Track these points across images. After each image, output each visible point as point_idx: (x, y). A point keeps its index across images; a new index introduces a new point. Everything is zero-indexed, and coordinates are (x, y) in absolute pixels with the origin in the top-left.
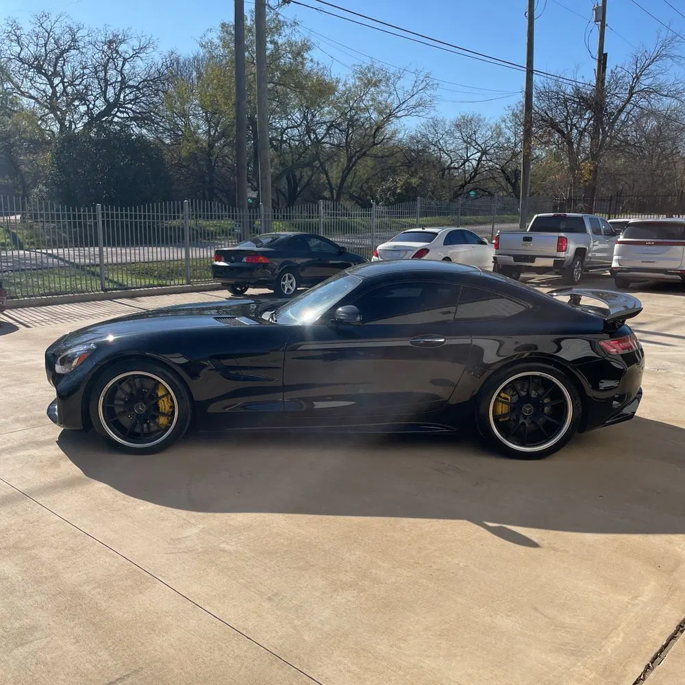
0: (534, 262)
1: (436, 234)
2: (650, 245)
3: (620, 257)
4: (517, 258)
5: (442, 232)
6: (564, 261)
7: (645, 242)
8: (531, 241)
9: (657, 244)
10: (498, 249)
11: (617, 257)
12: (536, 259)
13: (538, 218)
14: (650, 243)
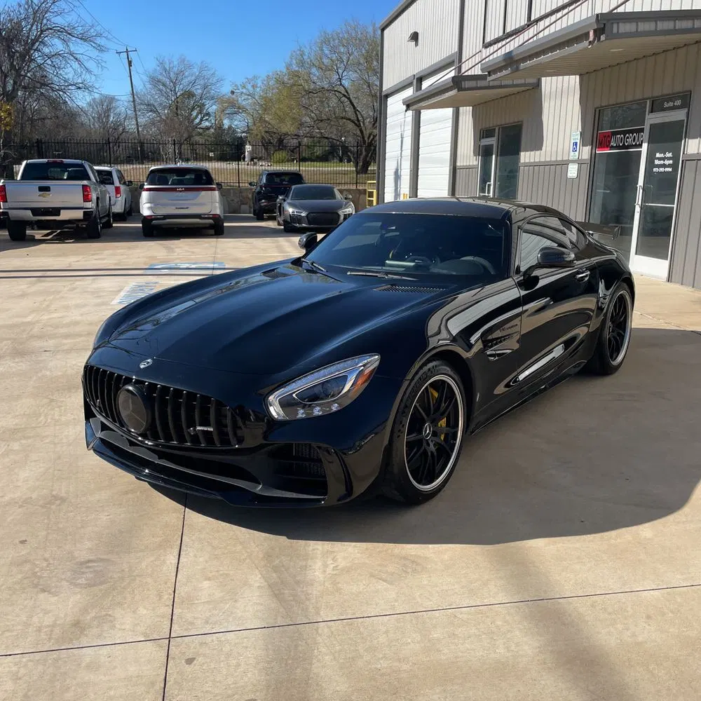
0: (59, 215)
3: (153, 205)
6: (91, 212)
7: (176, 188)
8: (49, 191)
9: (187, 190)
10: (7, 202)
11: (149, 205)
12: (62, 211)
13: (27, 164)
14: (180, 189)
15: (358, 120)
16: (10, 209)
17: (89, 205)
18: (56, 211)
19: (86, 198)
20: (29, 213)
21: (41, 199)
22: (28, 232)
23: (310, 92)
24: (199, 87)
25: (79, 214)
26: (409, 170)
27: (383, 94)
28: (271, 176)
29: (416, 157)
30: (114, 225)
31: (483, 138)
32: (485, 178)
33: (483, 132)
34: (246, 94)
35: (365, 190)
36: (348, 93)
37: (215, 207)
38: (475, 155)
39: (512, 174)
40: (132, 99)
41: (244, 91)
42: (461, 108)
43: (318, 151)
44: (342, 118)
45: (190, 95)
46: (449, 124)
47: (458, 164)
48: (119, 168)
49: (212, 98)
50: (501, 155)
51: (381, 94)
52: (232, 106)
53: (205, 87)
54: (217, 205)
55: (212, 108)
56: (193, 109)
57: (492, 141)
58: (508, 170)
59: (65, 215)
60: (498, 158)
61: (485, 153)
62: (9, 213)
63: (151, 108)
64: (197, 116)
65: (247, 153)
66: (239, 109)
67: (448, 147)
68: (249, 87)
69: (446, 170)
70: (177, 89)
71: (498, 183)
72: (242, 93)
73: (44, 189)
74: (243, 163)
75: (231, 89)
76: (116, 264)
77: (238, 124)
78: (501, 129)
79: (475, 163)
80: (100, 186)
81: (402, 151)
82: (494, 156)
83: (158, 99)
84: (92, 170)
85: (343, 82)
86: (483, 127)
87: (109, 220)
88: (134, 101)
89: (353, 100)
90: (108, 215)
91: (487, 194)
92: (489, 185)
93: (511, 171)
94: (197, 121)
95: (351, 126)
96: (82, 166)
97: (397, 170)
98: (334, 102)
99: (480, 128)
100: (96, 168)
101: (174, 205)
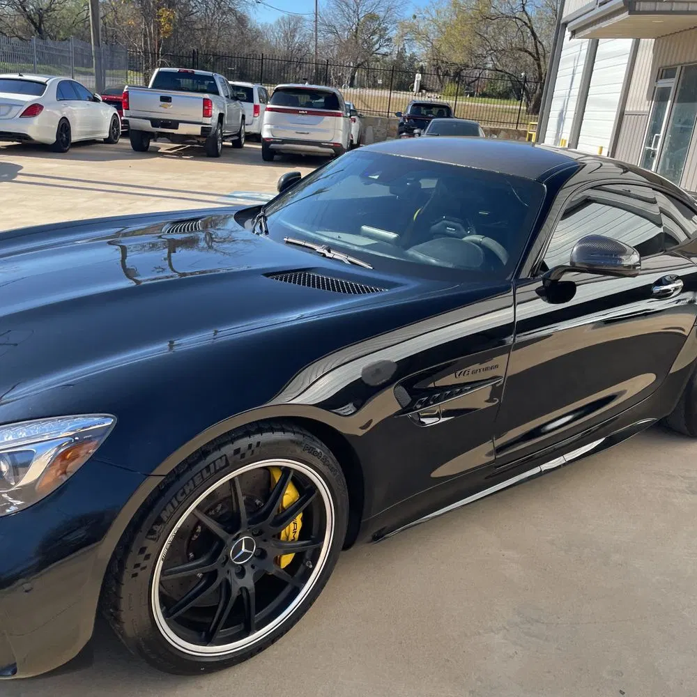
0: (177, 129)
1: (44, 85)
2: (303, 114)
3: (272, 127)
4: (155, 122)
5: (52, 81)
6: (211, 128)
7: (299, 110)
8: (171, 102)
9: (309, 113)
10: (128, 109)
11: (269, 126)
12: (180, 124)
13: (159, 73)
14: (303, 112)
15: (538, 53)
16: (130, 117)
17: (208, 120)
18: (174, 124)
19: (207, 113)
20: (149, 123)
21: (162, 109)
22: (152, 144)
23: (487, 18)
24: (382, 9)
25: (196, 130)
26: (574, 112)
27: (562, 22)
28: (417, 106)
29: (584, 97)
30: (245, 145)
31: (661, 78)
32: (655, 129)
33: (662, 72)
34: (428, 20)
35: (526, 132)
36: (530, 21)
37: (338, 136)
38: (648, 98)
39: (686, 126)
40: (315, 20)
41: (427, 16)
42: (642, 40)
43: (500, 86)
44: (520, 50)
45: (372, 17)
46: (625, 60)
47: (627, 109)
48: (266, 87)
49: (395, 22)
50: (678, 102)
51: (559, 21)
52: (413, 32)
53: (389, 9)
54: (341, 133)
55: (393, 33)
56: (374, 33)
57: (671, 83)
58: (683, 120)
59: (183, 129)
60: (675, 104)
61: (660, 96)
62: (130, 121)
63: (332, 29)
64: (377, 42)
65: (416, 83)
66: (418, 34)
67: (619, 88)
68: (434, 13)
69: (613, 115)
70: (360, 11)
71: (669, 135)
72: (424, 18)
73: (166, 99)
74: (411, 93)
75: (413, 13)
76: (202, 187)
77: (418, 51)
78: (684, 68)
79: (647, 109)
80: (229, 102)
81: (571, 89)
82: (669, 102)
83: (339, 21)
84: (224, 84)
85: (526, 8)
86: (664, 65)
87: (240, 140)
88: (316, 21)
89: (535, 29)
90: (239, 134)
91: (652, 148)
92: (658, 137)
93: (686, 122)
94: (377, 46)
95: (530, 59)
96: (212, 78)
97: (562, 112)
98: (513, 30)
99: (659, 66)
100: (230, 82)
101: (293, 128)
